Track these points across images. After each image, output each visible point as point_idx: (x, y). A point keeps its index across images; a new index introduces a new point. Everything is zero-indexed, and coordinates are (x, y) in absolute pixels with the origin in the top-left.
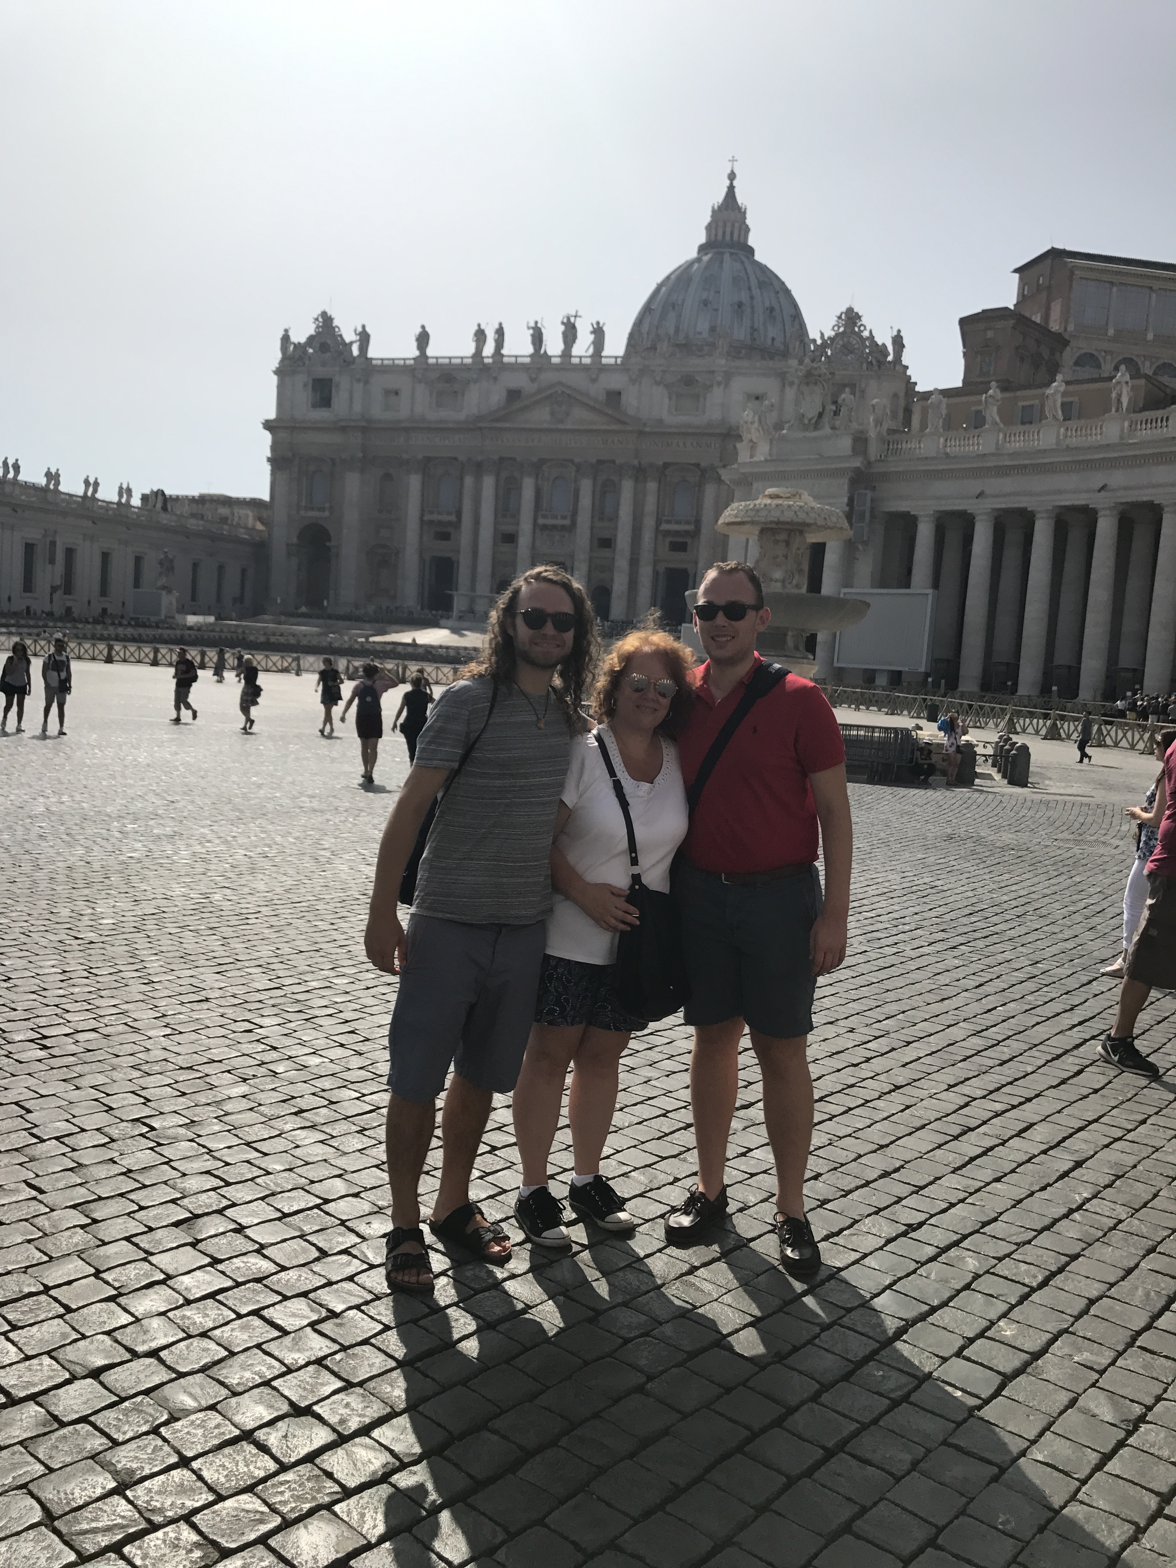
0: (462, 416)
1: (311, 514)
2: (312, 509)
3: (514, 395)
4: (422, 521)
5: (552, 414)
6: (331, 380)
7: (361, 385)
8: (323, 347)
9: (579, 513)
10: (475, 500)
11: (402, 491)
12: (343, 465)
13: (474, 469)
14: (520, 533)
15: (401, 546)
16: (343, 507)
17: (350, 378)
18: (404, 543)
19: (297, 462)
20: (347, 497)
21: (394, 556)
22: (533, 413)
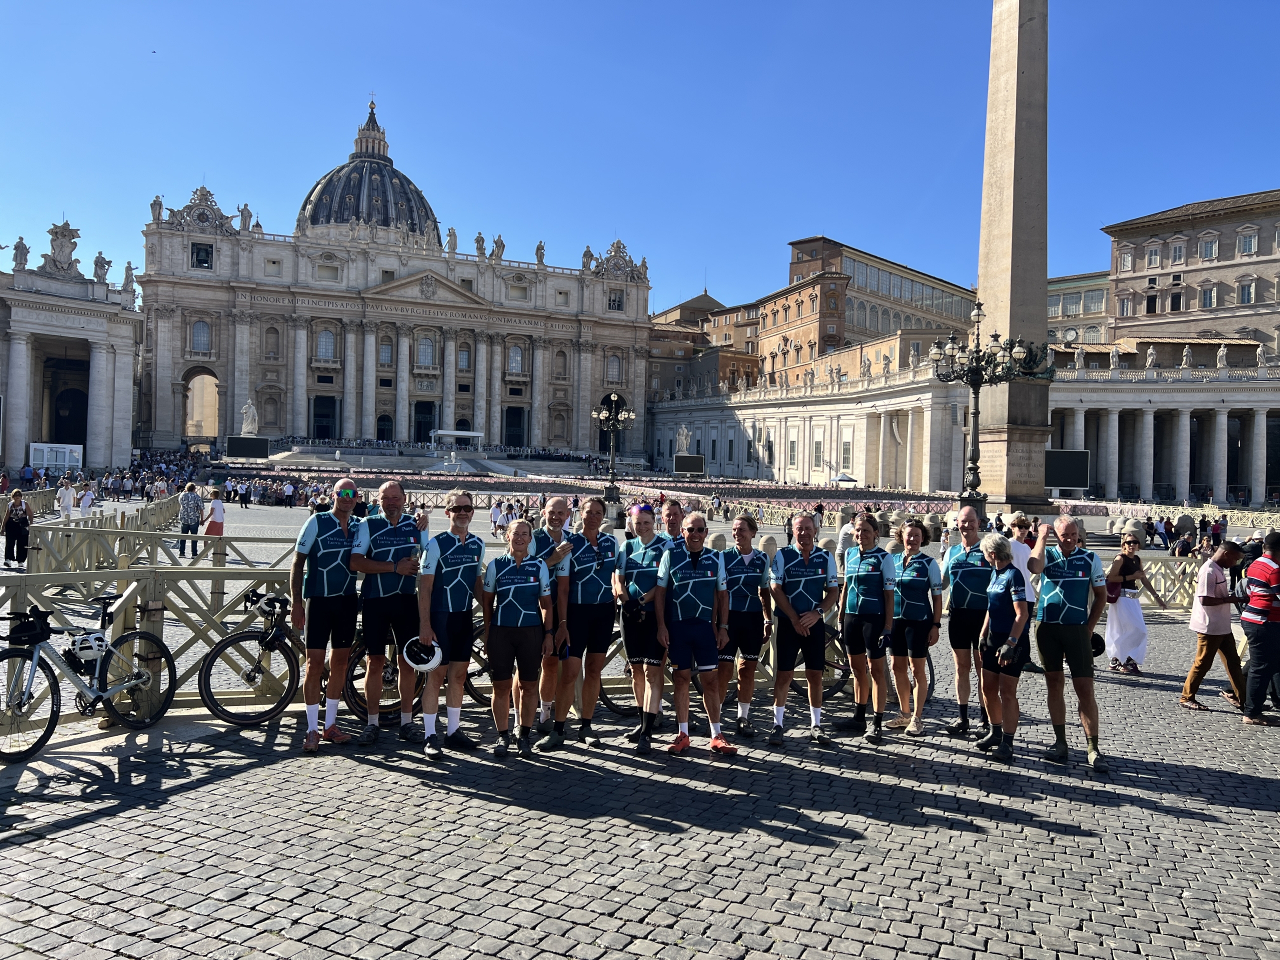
0: (343, 287)
1: (197, 358)
3: (388, 275)
4: (309, 366)
6: (211, 246)
7: (246, 253)
8: (202, 217)
9: (446, 366)
10: (356, 352)
11: (288, 342)
12: (230, 318)
13: (355, 328)
14: (399, 379)
15: (289, 387)
16: (230, 353)
17: (230, 246)
18: (293, 384)
19: (179, 312)
20: (238, 345)
21: (282, 395)
22: (406, 290)
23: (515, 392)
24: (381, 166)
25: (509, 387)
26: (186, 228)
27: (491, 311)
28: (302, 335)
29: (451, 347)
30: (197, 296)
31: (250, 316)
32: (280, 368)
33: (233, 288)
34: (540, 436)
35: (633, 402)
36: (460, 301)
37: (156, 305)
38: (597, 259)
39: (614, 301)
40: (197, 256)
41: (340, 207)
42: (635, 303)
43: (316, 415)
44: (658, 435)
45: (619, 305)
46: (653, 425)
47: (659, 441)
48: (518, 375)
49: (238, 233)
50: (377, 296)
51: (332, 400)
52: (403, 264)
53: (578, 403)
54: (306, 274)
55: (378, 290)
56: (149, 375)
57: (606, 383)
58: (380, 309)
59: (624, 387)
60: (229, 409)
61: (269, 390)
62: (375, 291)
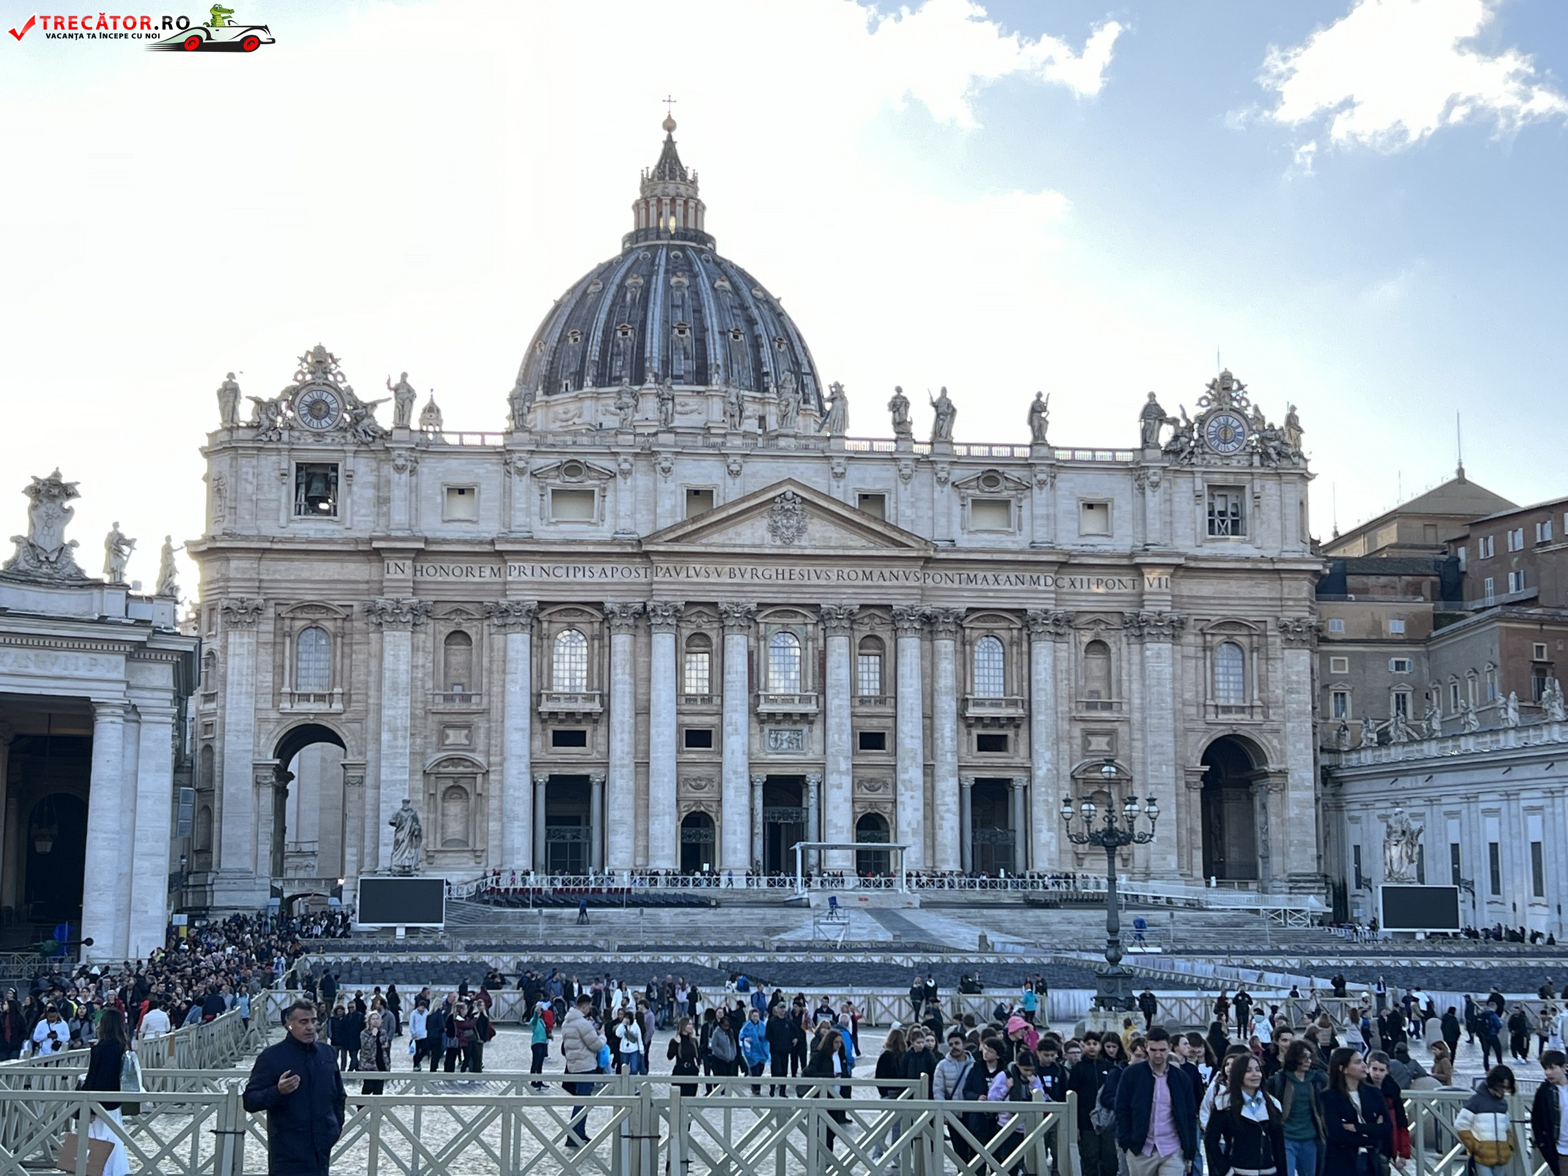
0: (605, 532)
1: (304, 707)
2: (306, 697)
3: (699, 496)
4: (535, 712)
5: (774, 530)
6: (335, 468)
7: (405, 476)
8: (317, 409)
9: (830, 692)
10: (634, 675)
11: (491, 662)
12: (373, 619)
13: (631, 621)
14: (728, 729)
15: (493, 759)
16: (372, 693)
17: (374, 464)
18: (502, 754)
19: (271, 612)
20: (387, 674)
21: (479, 778)
22: (740, 528)
23: (989, 744)
24: (691, 253)
25: (977, 731)
26: (285, 436)
27: (928, 560)
28: (518, 643)
29: (839, 647)
30: (305, 575)
31: (412, 609)
32: (475, 719)
33: (377, 551)
34: (1053, 848)
35: (1283, 754)
36: (858, 544)
37: (225, 603)
38: (1174, 422)
39: (1221, 513)
40: (307, 490)
41: (603, 352)
42: (1275, 515)
43: (549, 821)
44: (1354, 835)
45: (1235, 523)
46: (1339, 808)
47: (1357, 848)
48: (995, 703)
49: (387, 435)
50: (676, 548)
51: (583, 782)
52: (731, 473)
53: (1144, 764)
54: (528, 513)
55: (680, 532)
56: (208, 748)
57: (1211, 710)
58: (683, 574)
59: (1258, 718)
60: (369, 813)
61: (451, 769)
62: (672, 536)
